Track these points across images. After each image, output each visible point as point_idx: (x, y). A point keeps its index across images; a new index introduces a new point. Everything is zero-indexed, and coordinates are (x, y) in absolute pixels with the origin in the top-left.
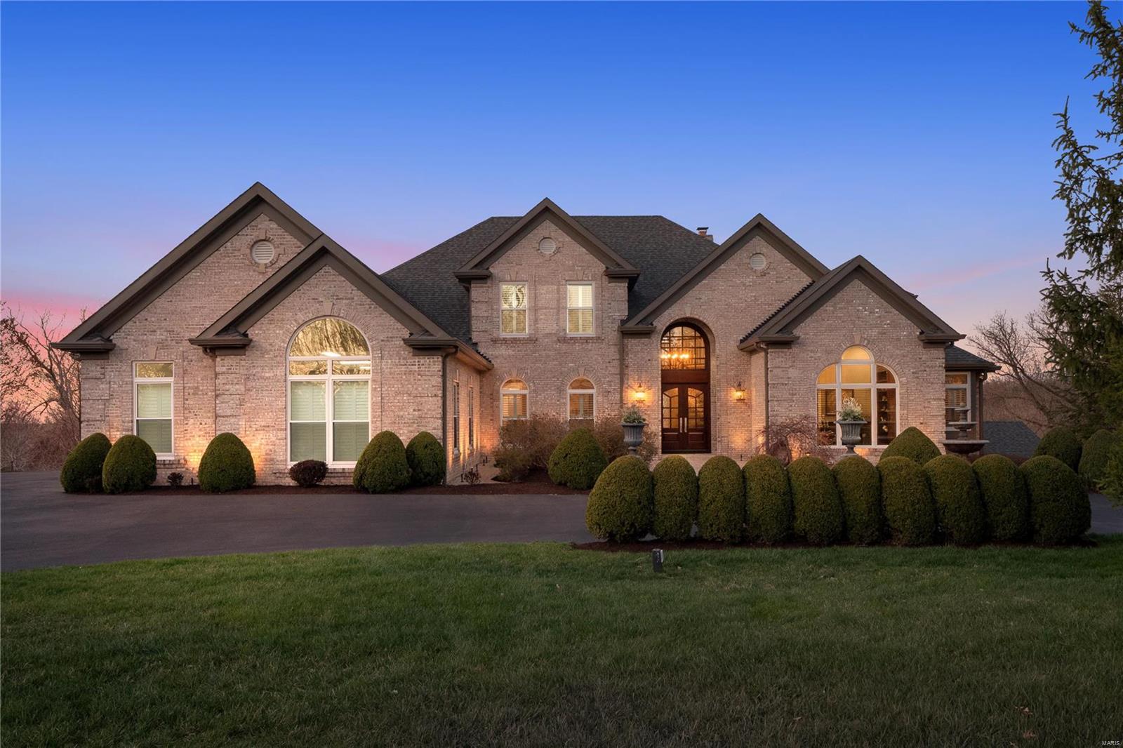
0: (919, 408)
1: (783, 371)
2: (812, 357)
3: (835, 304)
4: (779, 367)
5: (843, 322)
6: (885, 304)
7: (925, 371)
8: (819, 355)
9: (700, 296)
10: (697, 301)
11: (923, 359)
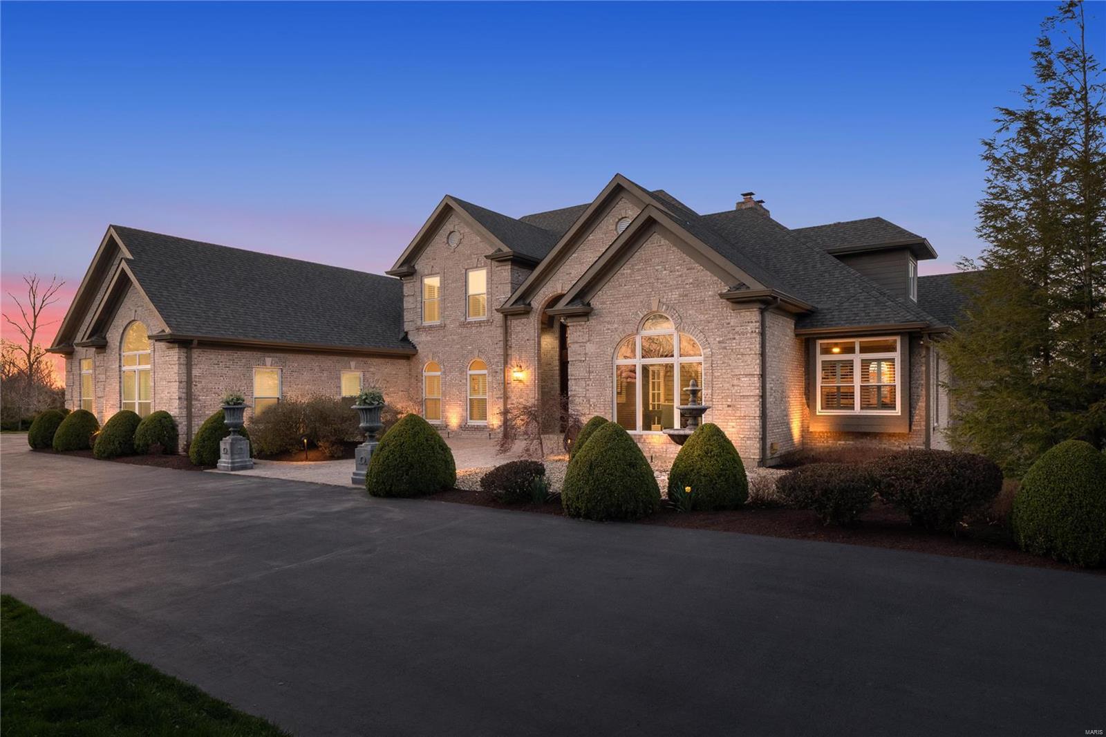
0: (726, 386)
1: (580, 346)
2: (609, 329)
3: (633, 265)
4: (577, 343)
5: (641, 285)
6: (688, 259)
7: (734, 339)
8: (616, 326)
9: (571, 271)
10: (568, 276)
11: (732, 324)
